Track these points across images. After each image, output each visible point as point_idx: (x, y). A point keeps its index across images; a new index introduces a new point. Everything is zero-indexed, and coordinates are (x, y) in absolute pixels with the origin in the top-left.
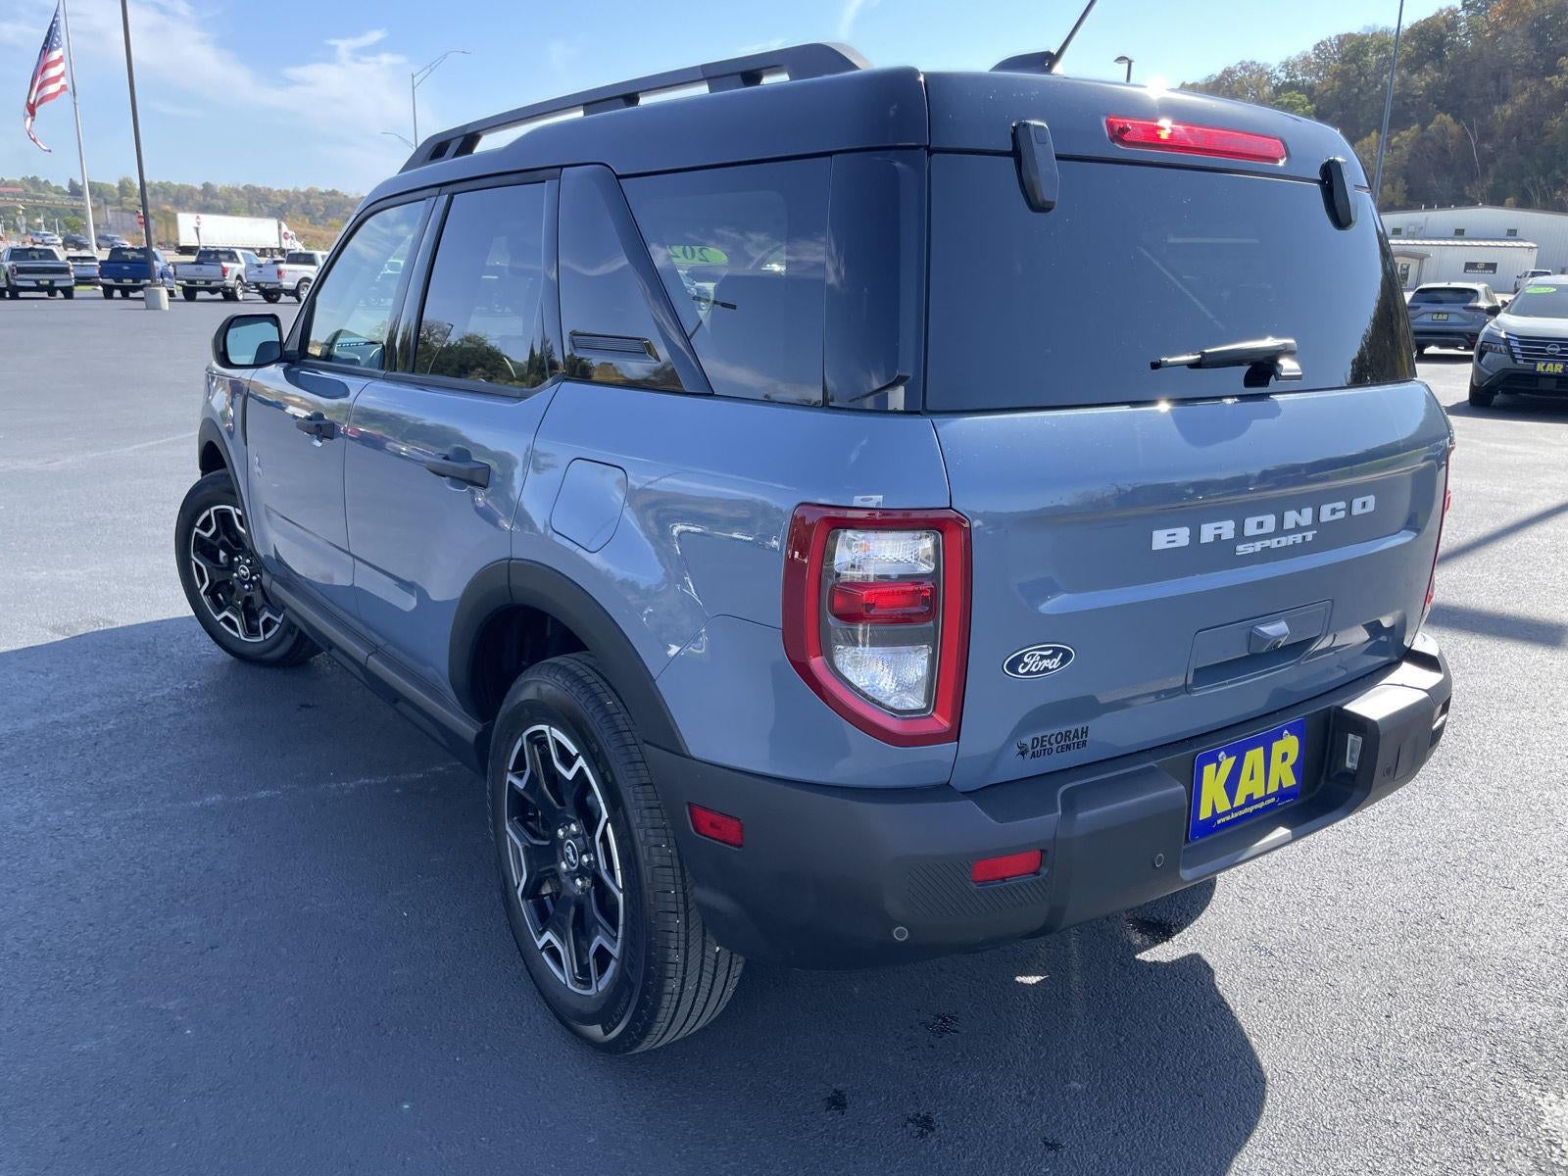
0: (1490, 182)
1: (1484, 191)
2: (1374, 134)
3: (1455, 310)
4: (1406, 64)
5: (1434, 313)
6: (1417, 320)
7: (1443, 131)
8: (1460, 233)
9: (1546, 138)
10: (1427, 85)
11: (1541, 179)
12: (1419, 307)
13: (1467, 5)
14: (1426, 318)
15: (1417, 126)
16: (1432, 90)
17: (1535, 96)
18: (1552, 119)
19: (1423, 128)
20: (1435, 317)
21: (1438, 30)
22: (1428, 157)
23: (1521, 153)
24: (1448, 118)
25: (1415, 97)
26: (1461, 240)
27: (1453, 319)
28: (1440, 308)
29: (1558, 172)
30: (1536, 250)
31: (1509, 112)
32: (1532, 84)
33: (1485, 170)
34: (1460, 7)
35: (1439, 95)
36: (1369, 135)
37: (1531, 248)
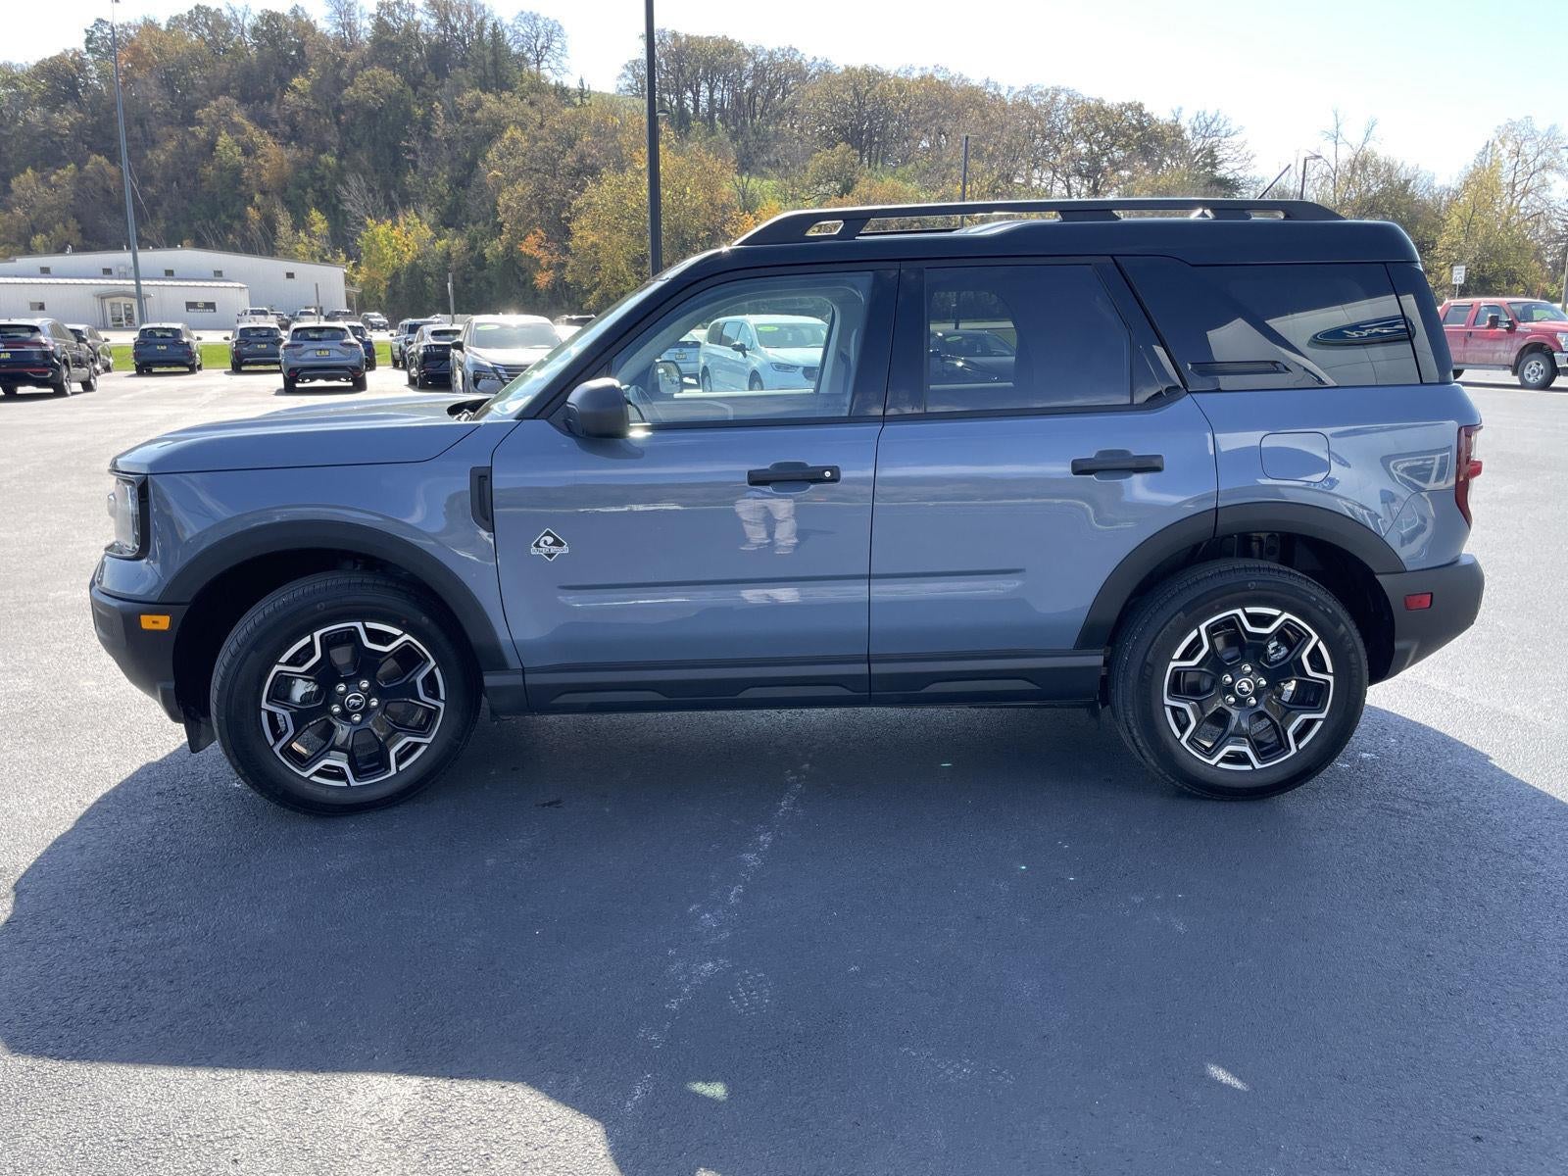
0: (162, 225)
1: (159, 233)
2: (29, 171)
3: (334, 347)
4: (43, 101)
5: (317, 350)
6: (303, 357)
7: (100, 172)
8: (169, 273)
9: (203, 184)
10: (71, 124)
11: (210, 222)
12: (302, 345)
13: (91, 49)
14: (310, 355)
15: (72, 165)
16: (78, 130)
17: (182, 144)
18: (205, 167)
19: (80, 168)
20: (318, 353)
21: (68, 71)
22: (92, 197)
23: (184, 198)
24: (103, 160)
25: (61, 136)
26: (172, 280)
27: (335, 354)
28: (321, 345)
29: (223, 217)
30: (247, 291)
31: (162, 157)
32: (179, 133)
33: (153, 214)
34: (85, 50)
35: (87, 135)
36: (24, 172)
37: (241, 288)
